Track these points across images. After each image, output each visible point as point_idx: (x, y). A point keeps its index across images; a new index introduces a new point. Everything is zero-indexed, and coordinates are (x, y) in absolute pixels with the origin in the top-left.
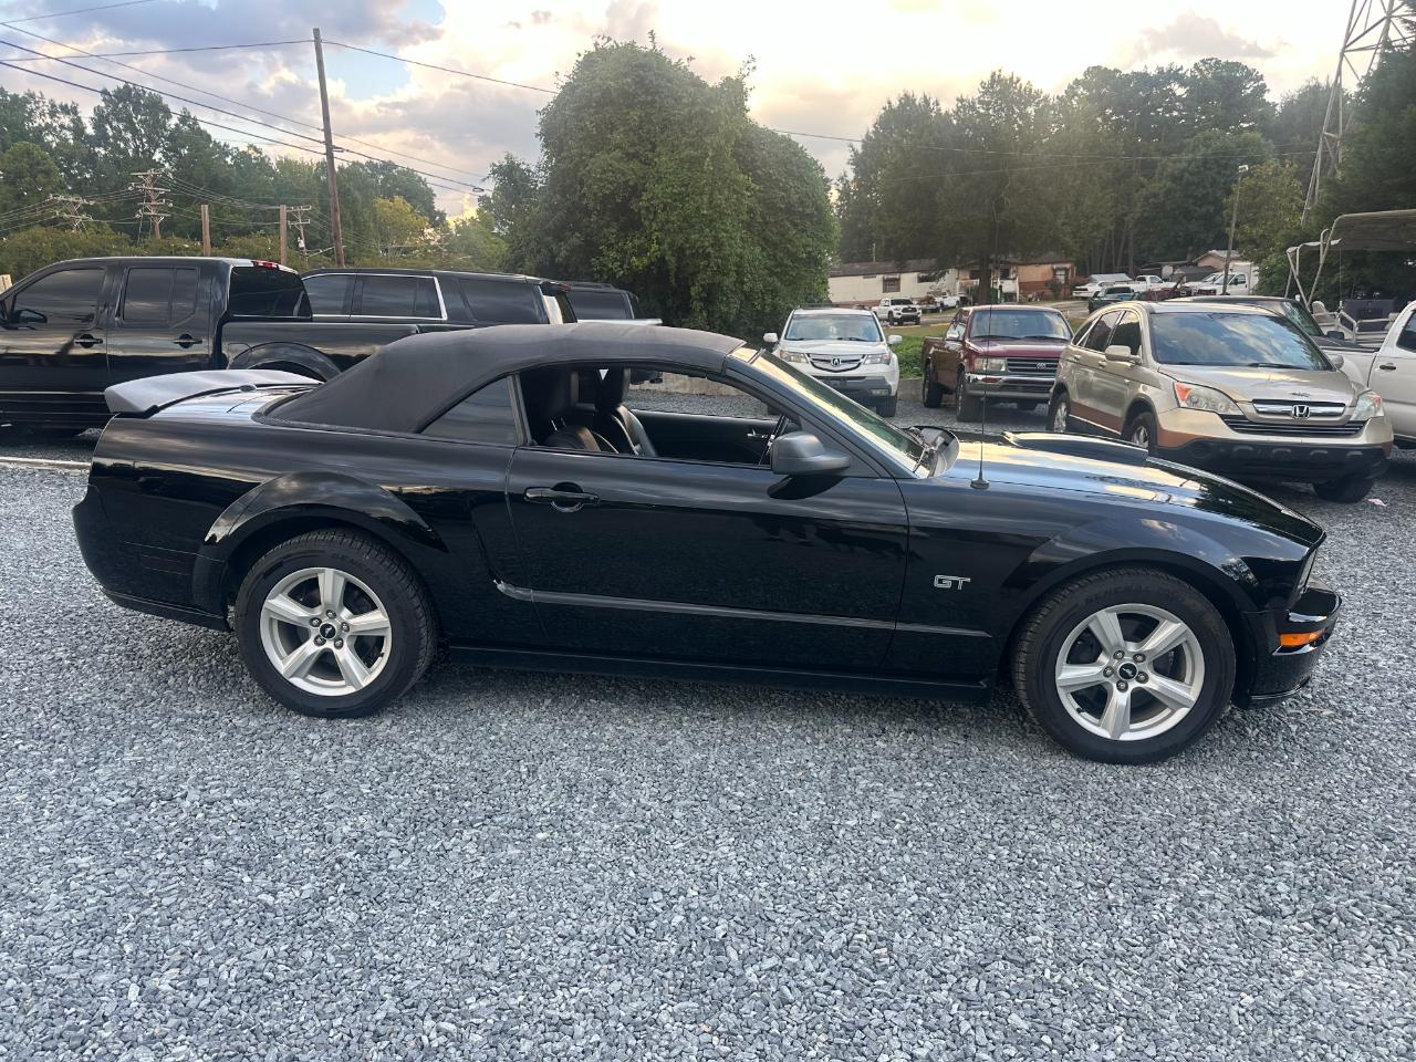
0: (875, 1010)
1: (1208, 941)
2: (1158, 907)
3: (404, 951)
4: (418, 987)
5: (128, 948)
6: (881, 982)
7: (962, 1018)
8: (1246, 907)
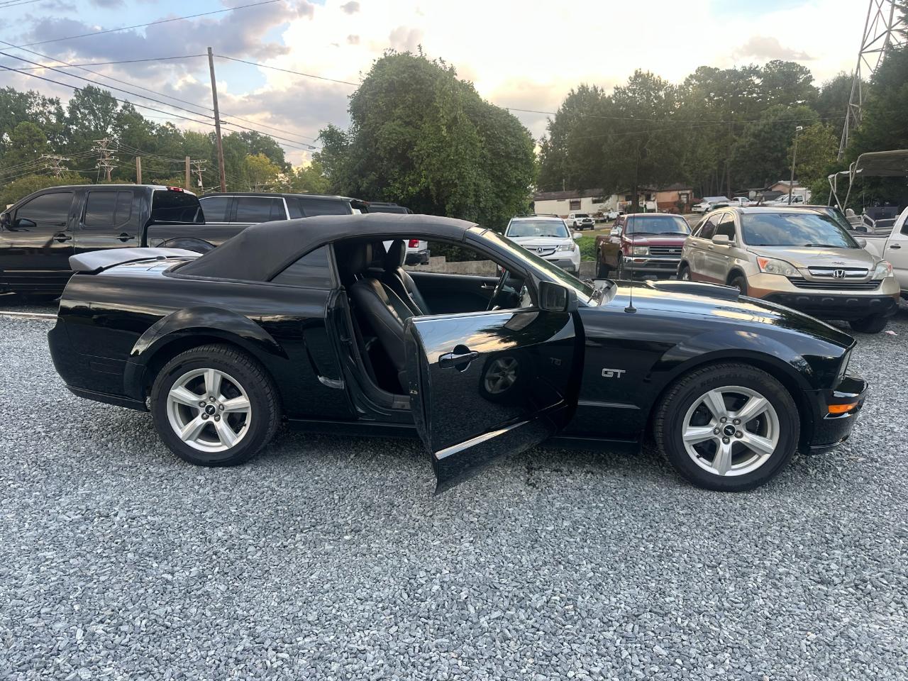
0: (565, 644)
1: (786, 600)
2: (752, 579)
3: (256, 609)
4: (265, 631)
5: (76, 607)
6: (569, 626)
7: (623, 648)
8: (810, 579)
